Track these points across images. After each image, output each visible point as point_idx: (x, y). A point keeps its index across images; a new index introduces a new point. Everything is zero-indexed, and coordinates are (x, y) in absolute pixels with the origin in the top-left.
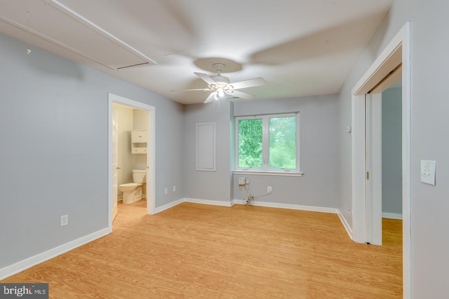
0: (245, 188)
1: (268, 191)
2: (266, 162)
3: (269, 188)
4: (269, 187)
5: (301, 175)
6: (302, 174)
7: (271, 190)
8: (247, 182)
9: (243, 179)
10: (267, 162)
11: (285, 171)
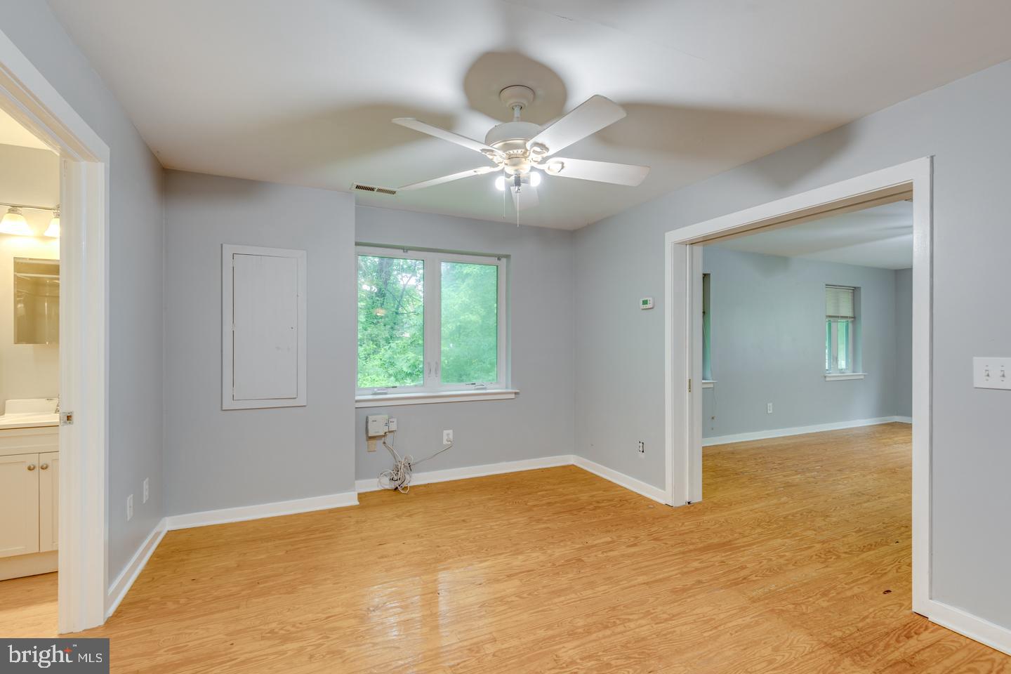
0: (384, 443)
1: (445, 442)
2: (433, 370)
3: (448, 435)
4: (445, 432)
5: (513, 396)
6: (516, 393)
7: (451, 437)
8: (393, 427)
9: (382, 418)
10: (436, 371)
11: (477, 389)
